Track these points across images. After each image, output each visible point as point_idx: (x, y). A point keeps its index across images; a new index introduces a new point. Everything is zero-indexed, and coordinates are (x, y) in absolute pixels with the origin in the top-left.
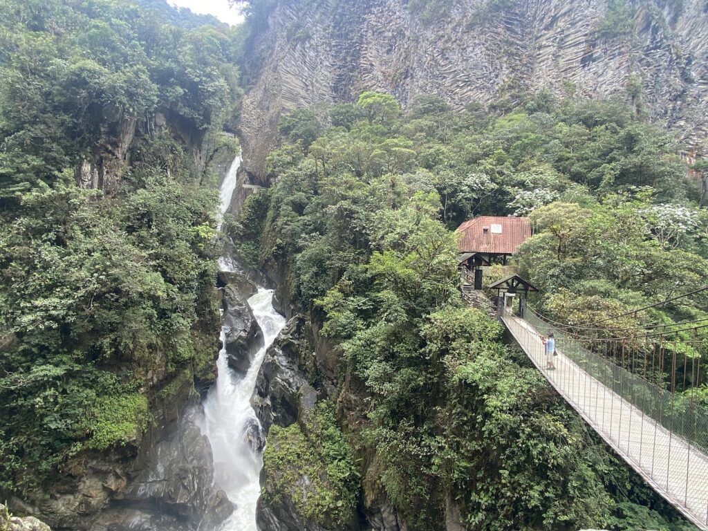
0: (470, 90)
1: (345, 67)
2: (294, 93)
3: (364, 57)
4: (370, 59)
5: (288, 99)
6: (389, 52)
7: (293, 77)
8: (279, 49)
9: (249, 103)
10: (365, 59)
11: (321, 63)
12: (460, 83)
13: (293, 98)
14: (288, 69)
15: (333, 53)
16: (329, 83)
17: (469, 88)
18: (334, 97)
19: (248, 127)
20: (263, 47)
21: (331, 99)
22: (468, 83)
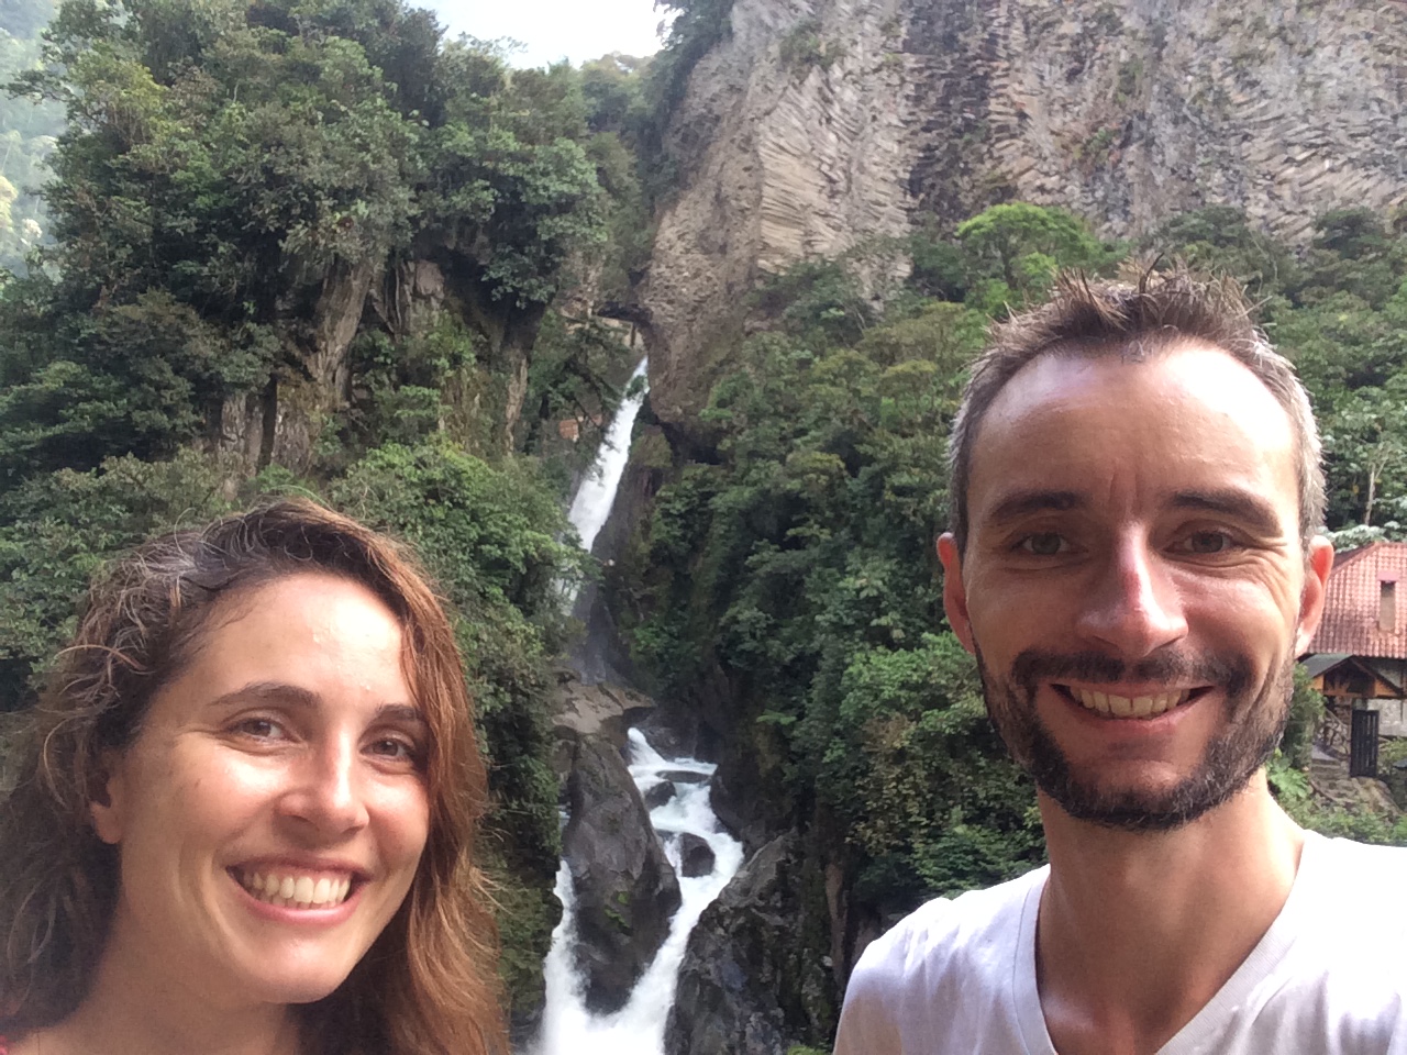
0: (1332, 170)
1: (942, 125)
2: (796, 203)
3: (998, 96)
4: (1016, 98)
5: (779, 220)
6: (1072, 76)
7: (794, 162)
8: (759, 89)
9: (673, 237)
10: (1002, 100)
11: (874, 118)
12: (1297, 149)
13: (793, 216)
14: (782, 142)
15: (910, 89)
16: (895, 172)
17: (1327, 164)
18: (908, 210)
19: (670, 302)
20: (716, 88)
21: (902, 215)
22: (1322, 148)
